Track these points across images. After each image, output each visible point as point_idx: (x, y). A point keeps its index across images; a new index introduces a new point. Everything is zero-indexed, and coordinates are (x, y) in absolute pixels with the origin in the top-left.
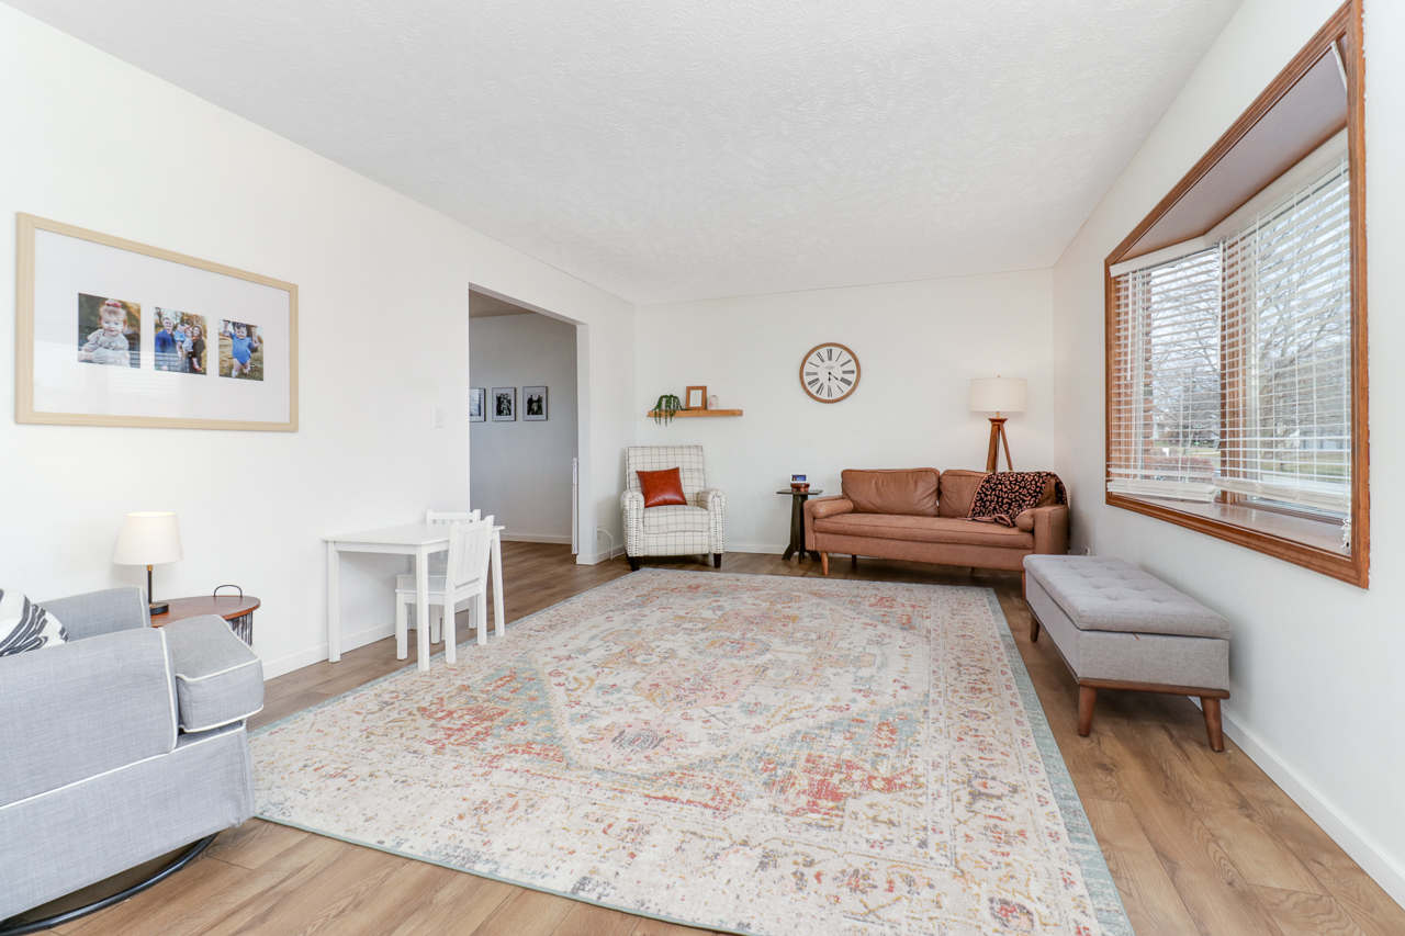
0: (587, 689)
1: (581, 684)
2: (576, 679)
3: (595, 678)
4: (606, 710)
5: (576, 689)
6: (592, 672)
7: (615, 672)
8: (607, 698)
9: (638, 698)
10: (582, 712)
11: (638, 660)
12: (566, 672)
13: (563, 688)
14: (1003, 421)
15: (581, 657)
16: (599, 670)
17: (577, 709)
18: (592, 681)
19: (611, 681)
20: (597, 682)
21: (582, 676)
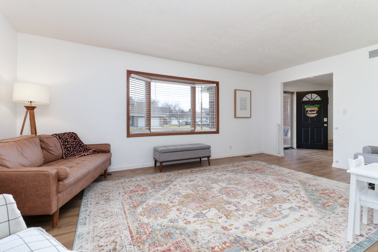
0: (293, 193)
1: (295, 195)
2: (297, 197)
3: (290, 196)
4: (289, 187)
5: (297, 194)
6: (290, 198)
7: (282, 196)
8: (288, 189)
9: (278, 187)
10: (295, 188)
11: (271, 197)
12: (301, 201)
13: (302, 196)
14: (33, 108)
15: (294, 206)
16: (287, 198)
17: (297, 189)
18: (291, 195)
19: (285, 193)
20: (290, 194)
21: (294, 198)
